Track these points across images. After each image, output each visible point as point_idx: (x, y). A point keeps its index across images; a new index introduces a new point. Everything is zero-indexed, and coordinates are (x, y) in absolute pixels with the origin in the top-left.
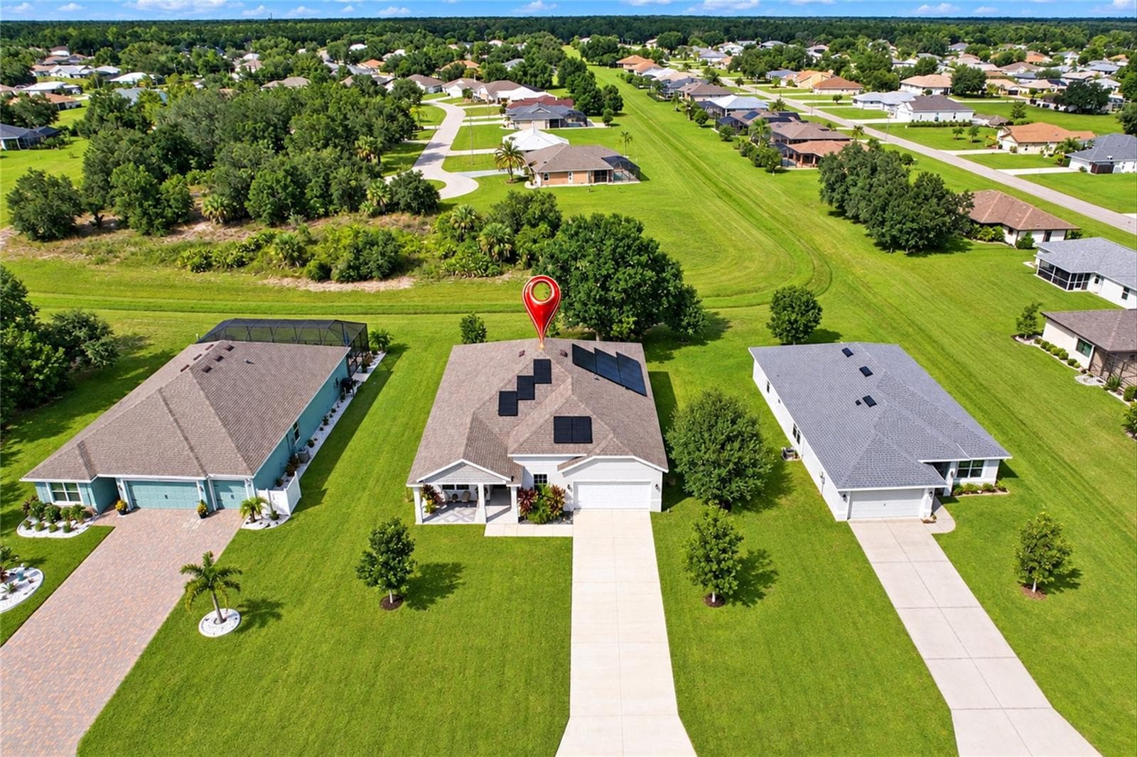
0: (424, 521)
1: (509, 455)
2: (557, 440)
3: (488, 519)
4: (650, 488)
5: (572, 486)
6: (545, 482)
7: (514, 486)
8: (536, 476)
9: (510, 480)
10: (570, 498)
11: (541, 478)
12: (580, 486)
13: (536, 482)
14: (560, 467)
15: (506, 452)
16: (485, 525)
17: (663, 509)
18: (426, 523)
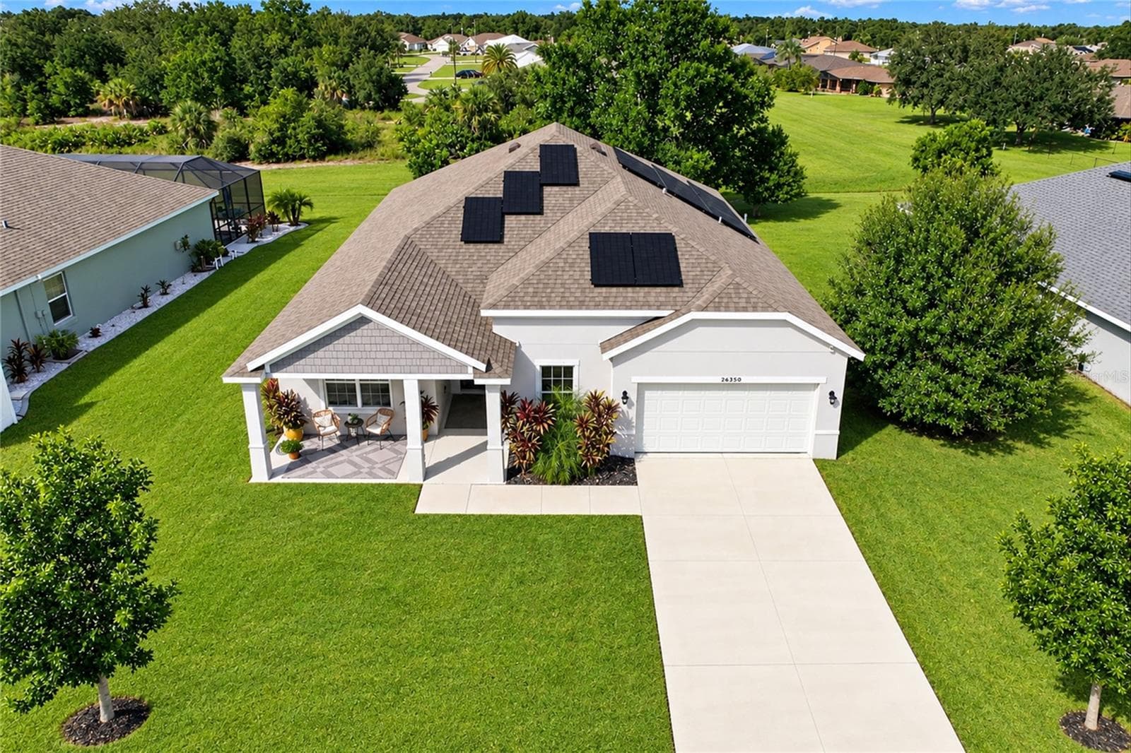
0: (272, 474)
1: (484, 313)
2: (597, 281)
3: (428, 473)
4: (816, 399)
5: (633, 396)
6: (569, 384)
7: (494, 386)
8: (546, 370)
9: (483, 367)
10: (628, 424)
11: (558, 376)
12: (648, 394)
13: (546, 385)
14: (606, 346)
15: (476, 306)
16: (421, 486)
17: (842, 449)
18: (278, 479)
